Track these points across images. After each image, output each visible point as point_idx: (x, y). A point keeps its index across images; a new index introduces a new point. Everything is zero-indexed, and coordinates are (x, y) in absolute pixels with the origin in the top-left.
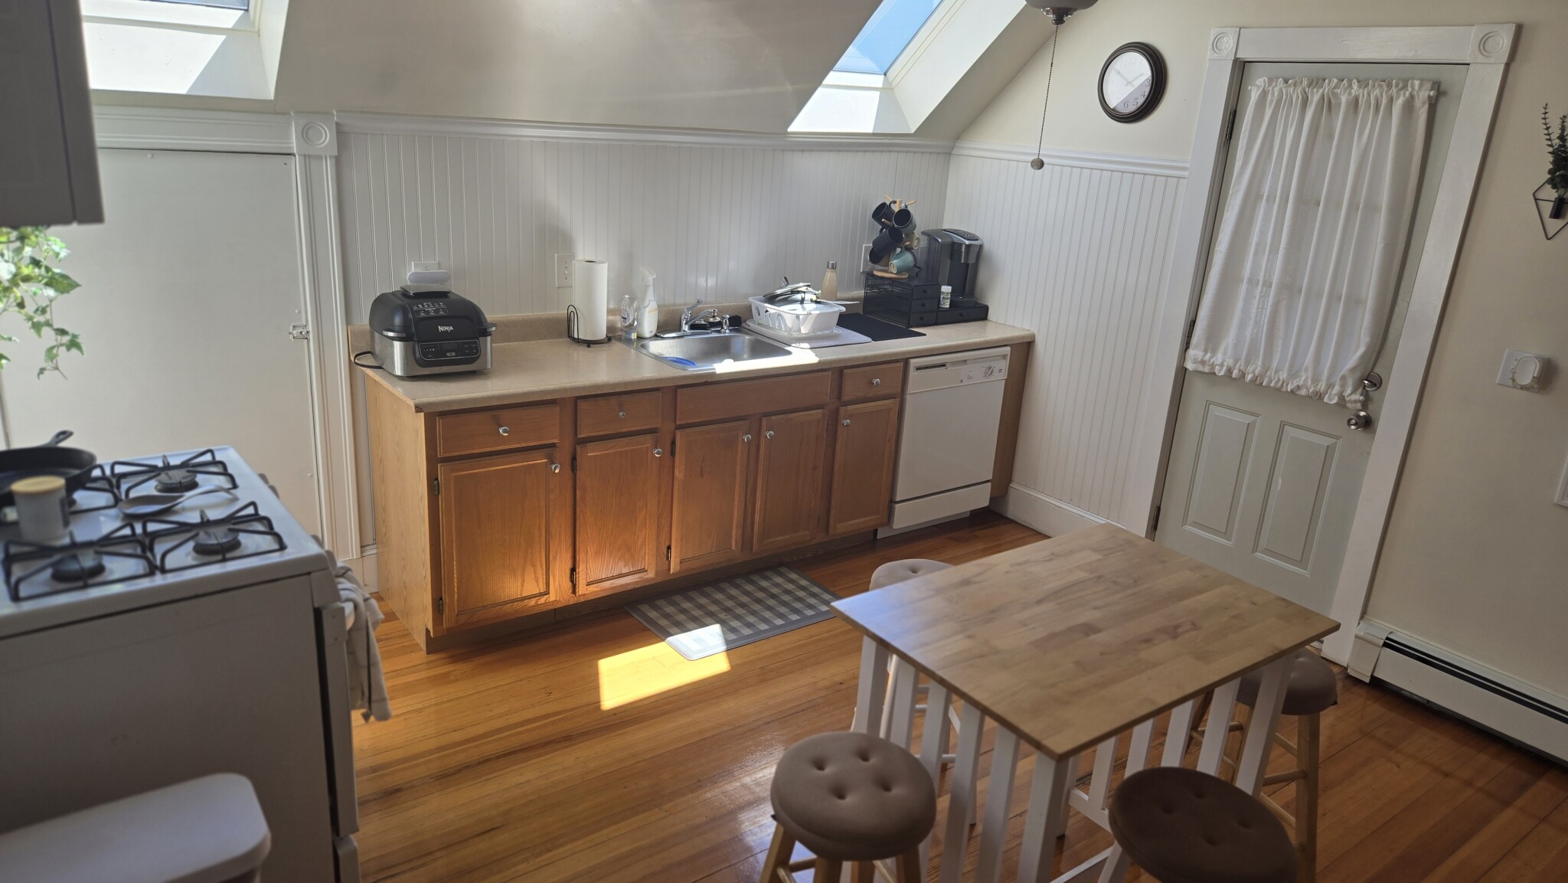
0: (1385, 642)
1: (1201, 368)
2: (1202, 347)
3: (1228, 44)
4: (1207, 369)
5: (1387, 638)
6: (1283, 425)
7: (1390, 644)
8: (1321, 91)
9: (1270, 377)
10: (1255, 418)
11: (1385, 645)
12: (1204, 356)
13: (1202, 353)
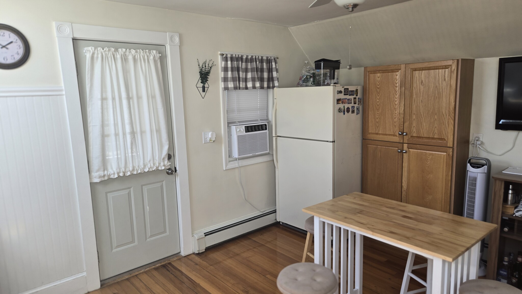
0: (205, 235)
1: (103, 179)
2: (102, 170)
3: (67, 31)
4: (106, 178)
5: (205, 233)
6: (142, 186)
7: (207, 234)
8: (120, 54)
9: (137, 170)
10: (129, 190)
11: (206, 236)
12: (104, 173)
13: (103, 172)
